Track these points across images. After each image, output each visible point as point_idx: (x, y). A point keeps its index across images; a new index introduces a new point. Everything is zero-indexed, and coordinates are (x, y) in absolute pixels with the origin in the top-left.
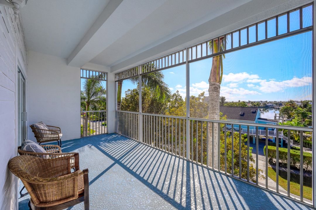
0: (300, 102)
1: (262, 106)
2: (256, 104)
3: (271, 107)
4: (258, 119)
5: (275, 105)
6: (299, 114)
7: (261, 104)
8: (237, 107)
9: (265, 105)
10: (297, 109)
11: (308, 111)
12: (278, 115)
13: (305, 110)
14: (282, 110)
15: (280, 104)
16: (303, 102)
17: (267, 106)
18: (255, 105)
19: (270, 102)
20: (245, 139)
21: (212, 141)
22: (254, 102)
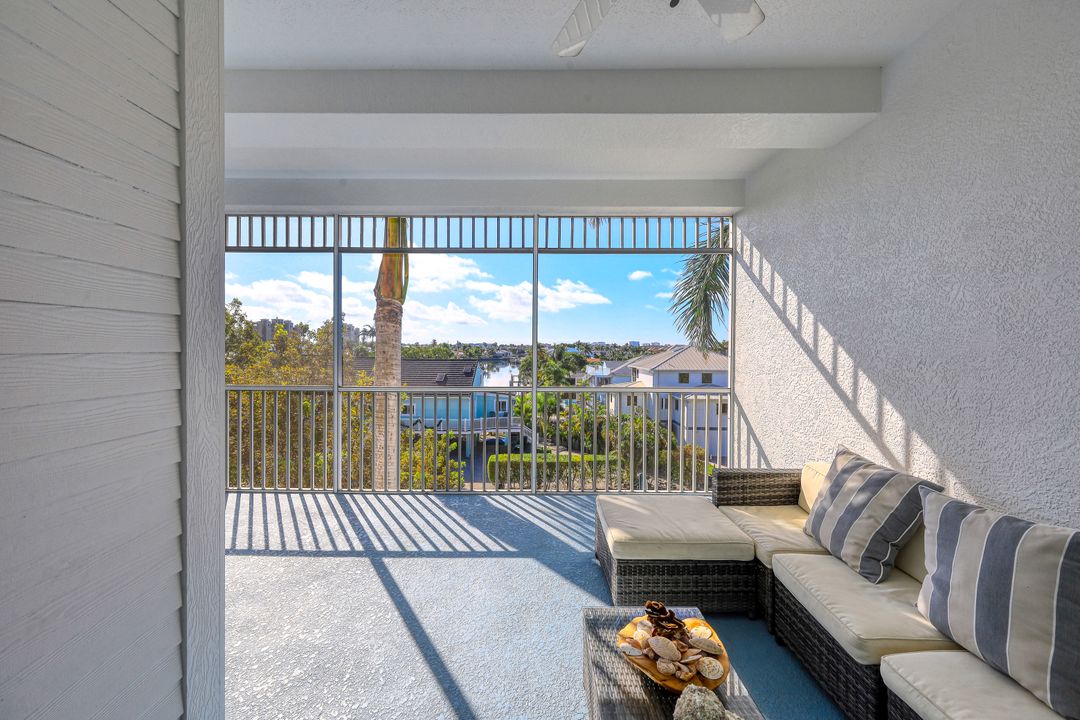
1: (487, 357)
2: (472, 351)
3: (504, 360)
5: (511, 353)
6: (550, 373)
7: (484, 350)
8: (429, 359)
9: (493, 353)
10: (548, 363)
11: (563, 367)
12: (516, 379)
13: (558, 364)
14: (523, 366)
15: (520, 351)
16: (559, 346)
17: (496, 357)
18: (471, 355)
19: (502, 346)
21: (383, 445)
22: (470, 346)
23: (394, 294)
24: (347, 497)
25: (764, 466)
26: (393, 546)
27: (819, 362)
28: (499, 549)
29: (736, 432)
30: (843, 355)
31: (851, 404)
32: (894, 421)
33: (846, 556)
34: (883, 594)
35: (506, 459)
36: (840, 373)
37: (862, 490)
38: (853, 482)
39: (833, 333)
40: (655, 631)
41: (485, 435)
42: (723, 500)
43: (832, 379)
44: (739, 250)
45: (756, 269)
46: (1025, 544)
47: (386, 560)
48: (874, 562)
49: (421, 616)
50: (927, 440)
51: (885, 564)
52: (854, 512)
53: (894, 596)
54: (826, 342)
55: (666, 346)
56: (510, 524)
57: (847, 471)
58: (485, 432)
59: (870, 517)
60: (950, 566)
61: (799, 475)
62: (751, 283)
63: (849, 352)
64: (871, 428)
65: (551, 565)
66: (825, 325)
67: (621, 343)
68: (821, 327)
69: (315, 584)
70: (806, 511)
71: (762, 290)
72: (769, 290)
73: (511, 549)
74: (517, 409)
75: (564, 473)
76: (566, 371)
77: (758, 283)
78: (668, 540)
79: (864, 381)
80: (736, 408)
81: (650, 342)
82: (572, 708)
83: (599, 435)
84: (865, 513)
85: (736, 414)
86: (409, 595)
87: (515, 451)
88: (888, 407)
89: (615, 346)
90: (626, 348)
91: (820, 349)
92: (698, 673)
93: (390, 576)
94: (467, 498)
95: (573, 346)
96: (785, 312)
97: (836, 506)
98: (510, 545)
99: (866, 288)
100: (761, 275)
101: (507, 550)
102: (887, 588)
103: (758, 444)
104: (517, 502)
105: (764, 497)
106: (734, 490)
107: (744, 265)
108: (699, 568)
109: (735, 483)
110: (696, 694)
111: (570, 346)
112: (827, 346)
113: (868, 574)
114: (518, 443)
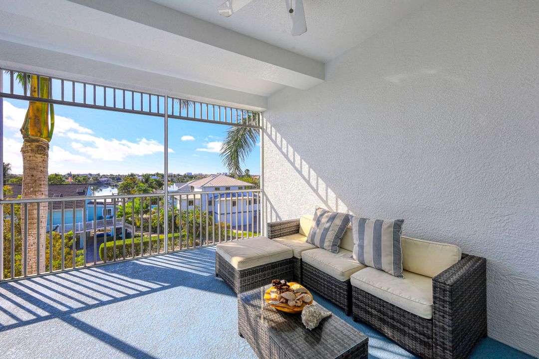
0: (140, 176)
1: (92, 182)
2: (80, 179)
3: (106, 184)
4: (88, 204)
5: (111, 180)
6: (141, 191)
7: (90, 178)
9: (97, 180)
10: (139, 185)
11: (149, 187)
13: (146, 185)
14: (121, 187)
15: (118, 178)
16: (145, 175)
17: (99, 182)
18: (79, 181)
19: (104, 175)
20: (70, 241)
22: (78, 175)
23: (41, 134)
24: (12, 284)
25: (278, 220)
26: (75, 305)
27: (303, 175)
28: (159, 286)
29: (265, 208)
30: (312, 172)
31: (316, 191)
32: (332, 195)
33: (326, 246)
34: (341, 256)
35: (113, 245)
36: (311, 179)
37: (328, 222)
38: (324, 220)
39: (308, 163)
40: (280, 292)
41: (95, 232)
42: (273, 236)
43: (308, 182)
44: (265, 128)
45: (273, 137)
46: (384, 227)
47: (75, 315)
48: (335, 246)
49: (122, 338)
50: (343, 201)
51: (338, 246)
52: (327, 230)
53: (344, 256)
54: (305, 167)
55: (206, 175)
56: (160, 272)
57: (322, 215)
58: (95, 230)
59: (333, 230)
60: (363, 239)
61: (299, 221)
62: (271, 143)
63: (315, 171)
64: (323, 199)
65: (194, 286)
66: (305, 160)
67: (182, 174)
68: (303, 161)
69: (13, 350)
70: (304, 235)
71: (277, 146)
72: (280, 146)
73: (166, 285)
74: (119, 213)
75: (154, 247)
76: (151, 189)
77: (275, 143)
78: (261, 256)
79: (320, 181)
80: (265, 198)
81: (197, 173)
82: (237, 346)
83: (175, 223)
84: (331, 229)
85: (265, 200)
86: (105, 329)
87: (120, 238)
88: (329, 190)
89: (179, 175)
90: (185, 176)
91: (303, 170)
92: (303, 302)
93: (83, 323)
94: (122, 264)
95: (154, 175)
96: (287, 155)
97: (320, 229)
98: (165, 283)
99: (320, 146)
100: (276, 139)
101: (163, 286)
102: (341, 254)
103: (276, 212)
104: (158, 260)
105: (287, 232)
106: (277, 231)
107: (267, 134)
108: (273, 266)
109: (277, 228)
110: (310, 308)
111: (152, 175)
112: (306, 168)
113: (334, 251)
114: (121, 234)
